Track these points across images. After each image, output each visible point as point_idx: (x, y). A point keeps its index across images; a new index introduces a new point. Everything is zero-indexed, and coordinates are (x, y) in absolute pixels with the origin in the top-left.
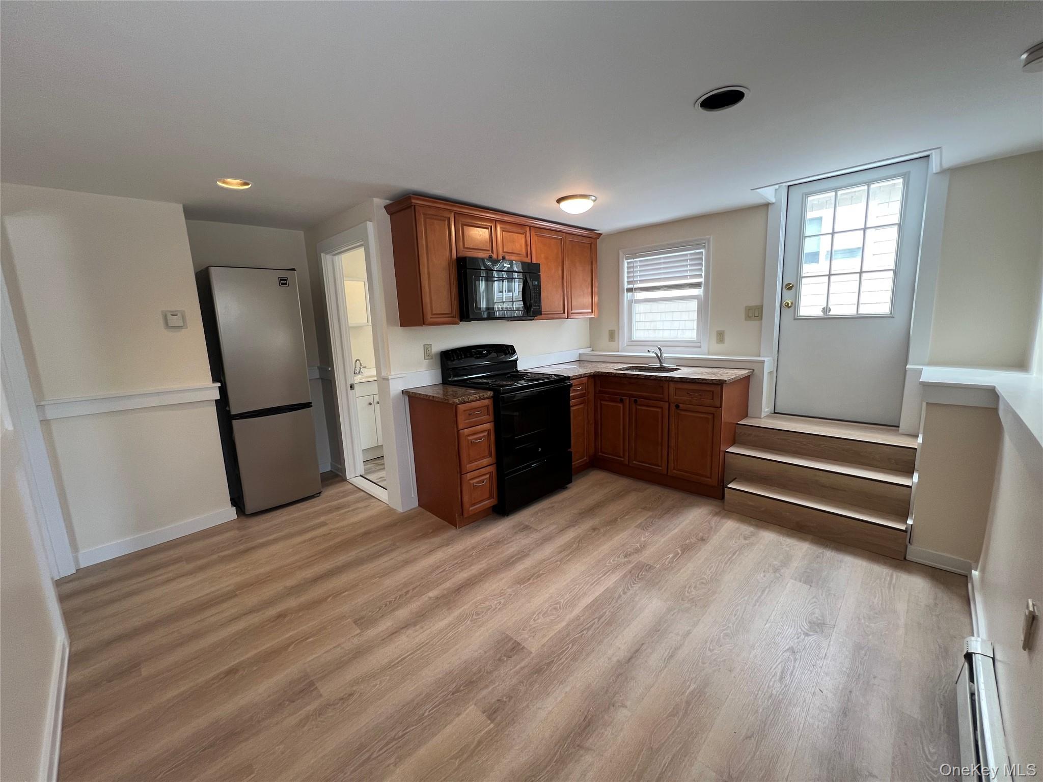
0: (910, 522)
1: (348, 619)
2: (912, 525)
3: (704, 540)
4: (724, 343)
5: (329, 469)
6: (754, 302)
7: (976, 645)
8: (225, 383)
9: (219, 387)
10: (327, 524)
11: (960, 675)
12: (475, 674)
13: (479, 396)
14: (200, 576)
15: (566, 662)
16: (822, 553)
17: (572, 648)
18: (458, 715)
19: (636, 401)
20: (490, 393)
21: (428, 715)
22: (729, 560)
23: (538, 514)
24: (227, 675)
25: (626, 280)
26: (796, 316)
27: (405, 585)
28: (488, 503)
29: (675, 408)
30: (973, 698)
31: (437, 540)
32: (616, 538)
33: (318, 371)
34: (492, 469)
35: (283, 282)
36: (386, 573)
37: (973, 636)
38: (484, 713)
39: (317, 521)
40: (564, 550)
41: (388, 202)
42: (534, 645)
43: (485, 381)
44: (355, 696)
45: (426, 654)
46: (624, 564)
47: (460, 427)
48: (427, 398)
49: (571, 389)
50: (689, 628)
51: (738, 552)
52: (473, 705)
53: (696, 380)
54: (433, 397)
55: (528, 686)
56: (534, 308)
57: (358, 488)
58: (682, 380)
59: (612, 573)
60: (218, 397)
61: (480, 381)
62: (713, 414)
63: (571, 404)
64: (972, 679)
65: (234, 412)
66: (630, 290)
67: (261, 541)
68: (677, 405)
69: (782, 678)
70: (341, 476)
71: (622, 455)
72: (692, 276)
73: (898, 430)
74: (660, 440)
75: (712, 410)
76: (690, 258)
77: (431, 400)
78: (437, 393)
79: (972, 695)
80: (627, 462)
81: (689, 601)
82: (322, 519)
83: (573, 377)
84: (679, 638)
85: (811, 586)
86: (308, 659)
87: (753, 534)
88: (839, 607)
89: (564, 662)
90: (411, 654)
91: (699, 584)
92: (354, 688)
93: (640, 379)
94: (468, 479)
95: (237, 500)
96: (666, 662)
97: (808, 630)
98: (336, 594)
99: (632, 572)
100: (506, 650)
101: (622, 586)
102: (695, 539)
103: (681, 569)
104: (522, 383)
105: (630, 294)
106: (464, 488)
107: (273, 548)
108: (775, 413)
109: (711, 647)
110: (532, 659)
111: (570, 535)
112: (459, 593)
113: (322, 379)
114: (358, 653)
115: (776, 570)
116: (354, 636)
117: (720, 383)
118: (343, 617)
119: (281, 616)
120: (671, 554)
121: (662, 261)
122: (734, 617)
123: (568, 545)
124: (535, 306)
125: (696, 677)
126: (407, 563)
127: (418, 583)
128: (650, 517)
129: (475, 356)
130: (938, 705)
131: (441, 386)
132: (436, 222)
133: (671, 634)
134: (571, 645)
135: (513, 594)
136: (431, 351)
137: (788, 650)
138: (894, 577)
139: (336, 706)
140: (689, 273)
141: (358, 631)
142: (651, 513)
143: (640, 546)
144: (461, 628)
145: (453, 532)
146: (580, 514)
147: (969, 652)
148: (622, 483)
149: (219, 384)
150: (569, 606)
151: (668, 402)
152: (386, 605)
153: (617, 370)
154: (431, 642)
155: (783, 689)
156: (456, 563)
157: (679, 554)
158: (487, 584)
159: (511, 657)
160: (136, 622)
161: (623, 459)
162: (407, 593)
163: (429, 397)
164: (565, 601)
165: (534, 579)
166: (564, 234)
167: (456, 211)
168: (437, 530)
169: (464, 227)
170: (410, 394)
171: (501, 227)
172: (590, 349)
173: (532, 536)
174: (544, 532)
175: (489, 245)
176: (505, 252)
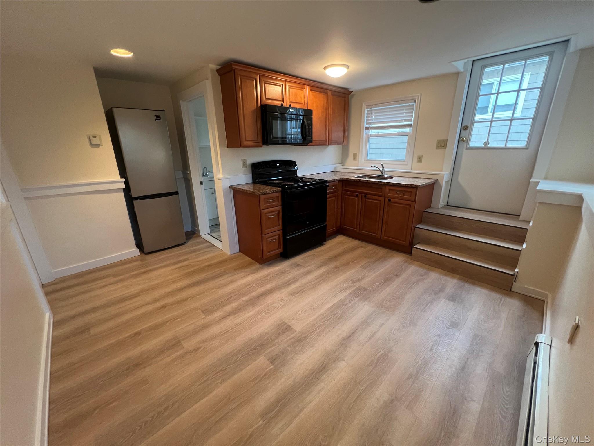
0: (517, 270)
1: (198, 310)
2: (518, 272)
3: (397, 276)
4: (421, 163)
5: (191, 230)
6: (443, 138)
7: (541, 338)
8: (128, 179)
9: (124, 181)
10: (189, 260)
11: (530, 352)
12: (265, 340)
13: (273, 191)
14: (120, 285)
15: (314, 337)
16: (464, 285)
17: (318, 329)
18: (255, 360)
19: (365, 196)
20: (279, 189)
21: (239, 360)
22: (410, 287)
23: (305, 258)
24: (135, 335)
25: (365, 122)
26: (467, 147)
27: (230, 293)
28: (278, 251)
29: (388, 200)
30: (535, 365)
31: (249, 270)
32: (348, 273)
33: (182, 173)
34: (280, 232)
35: (158, 118)
36: (220, 287)
37: (542, 333)
38: (268, 360)
39: (183, 258)
40: (319, 278)
41: (219, 67)
42: (298, 327)
43: (277, 182)
44: (201, 349)
45: (239, 329)
46: (351, 287)
47: (262, 208)
48: (243, 191)
49: (328, 188)
50: (383, 322)
51: (416, 283)
52: (263, 356)
53: (402, 185)
54: (246, 190)
55: (293, 348)
56: (308, 138)
57: (206, 240)
58: (394, 185)
59: (344, 291)
60: (124, 187)
61: (275, 182)
62: (410, 205)
63: (328, 197)
64: (536, 355)
65: (133, 196)
66: (367, 128)
67: (153, 267)
68: (389, 199)
69: (431, 350)
70: (197, 234)
71: (355, 226)
72: (406, 120)
73: (519, 218)
74: (378, 219)
75: (410, 203)
76: (406, 108)
77: (245, 192)
78: (250, 188)
79: (535, 363)
80: (358, 231)
81: (385, 308)
82: (186, 257)
83: (330, 181)
84: (377, 327)
85: (454, 303)
86: (177, 329)
87: (426, 274)
88: (469, 314)
89: (313, 337)
90: (232, 329)
91: (392, 299)
92: (201, 345)
93: (369, 183)
94: (266, 237)
95: (139, 245)
96: (369, 339)
97: (449, 326)
98: (193, 297)
99: (356, 291)
100: (283, 329)
101: (349, 299)
102: (392, 275)
103: (383, 291)
104: (300, 184)
105: (367, 131)
106: (264, 242)
107: (159, 272)
108: (447, 205)
109: (394, 333)
110: (296, 334)
111: (323, 270)
112: (259, 298)
113: (184, 178)
114: (205, 327)
115: (436, 293)
116: (202, 319)
117: (416, 187)
118: (196, 309)
119: (163, 307)
120: (378, 282)
121: (389, 110)
122: (409, 317)
123: (321, 276)
124: (309, 137)
125: (384, 347)
126: (232, 282)
127: (237, 293)
128: (368, 262)
129: (272, 167)
130: (515, 368)
131: (252, 184)
132: (247, 81)
133: (373, 325)
134: (318, 328)
135: (289, 300)
136: (246, 163)
137: (436, 336)
138: (503, 300)
139: (191, 354)
140: (404, 118)
141: (204, 316)
142: (369, 260)
143: (361, 277)
144: (259, 317)
145: (258, 265)
146: (329, 259)
147: (537, 341)
148: (355, 243)
149: (124, 180)
150: (319, 308)
151: (384, 197)
152: (219, 303)
153: (356, 177)
154: (243, 323)
155: (431, 355)
156: (259, 283)
157: (382, 282)
158: (275, 294)
159: (285, 333)
160: (88, 307)
161: (356, 229)
162: (231, 298)
163: (244, 191)
164: (317, 306)
165: (300, 293)
166: (328, 91)
167: (260, 74)
168: (249, 265)
169: (266, 85)
170: (234, 188)
171: (289, 86)
172: (342, 164)
173: (301, 270)
174: (309, 268)
175: (281, 97)
176: (291, 102)
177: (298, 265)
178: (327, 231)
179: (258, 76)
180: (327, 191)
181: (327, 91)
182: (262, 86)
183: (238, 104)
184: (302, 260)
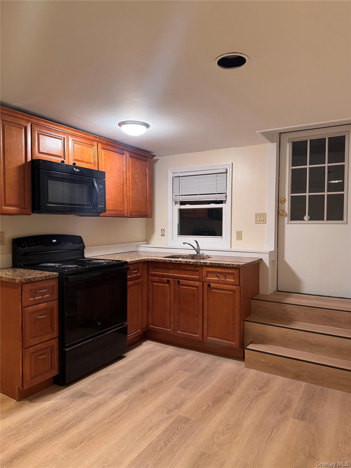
3: (230, 392)
4: (241, 239)
13: (45, 277)
19: (179, 282)
20: (55, 274)
23: (95, 382)
26: (288, 222)
28: (49, 375)
29: (207, 286)
34: (54, 342)
40: (116, 412)
46: (167, 419)
49: (129, 272)
51: (254, 401)
58: (212, 265)
59: (155, 428)
62: (235, 291)
71: (168, 325)
74: (196, 312)
75: (234, 288)
78: (6, 275)
80: (172, 332)
83: (131, 263)
94: (30, 352)
99: (173, 425)
101: (164, 439)
102: (223, 393)
103: (212, 418)
108: (278, 291)
111: (122, 397)
115: (282, 412)
120: (204, 406)
123: (121, 407)
124: (100, 205)
128: (189, 377)
129: (45, 244)
131: (11, 269)
132: (13, 128)
136: (4, 238)
142: (189, 374)
143: (180, 402)
145: (12, 403)
151: (202, 282)
153: (165, 257)
157: (210, 406)
161: (169, 330)
167: (32, 121)
171: (72, 140)
172: (146, 242)
173: (88, 402)
175: (61, 153)
176: (75, 160)
177: (83, 395)
179: (30, 124)
180: (128, 277)
181: (124, 152)
182: (35, 136)
184: (89, 385)
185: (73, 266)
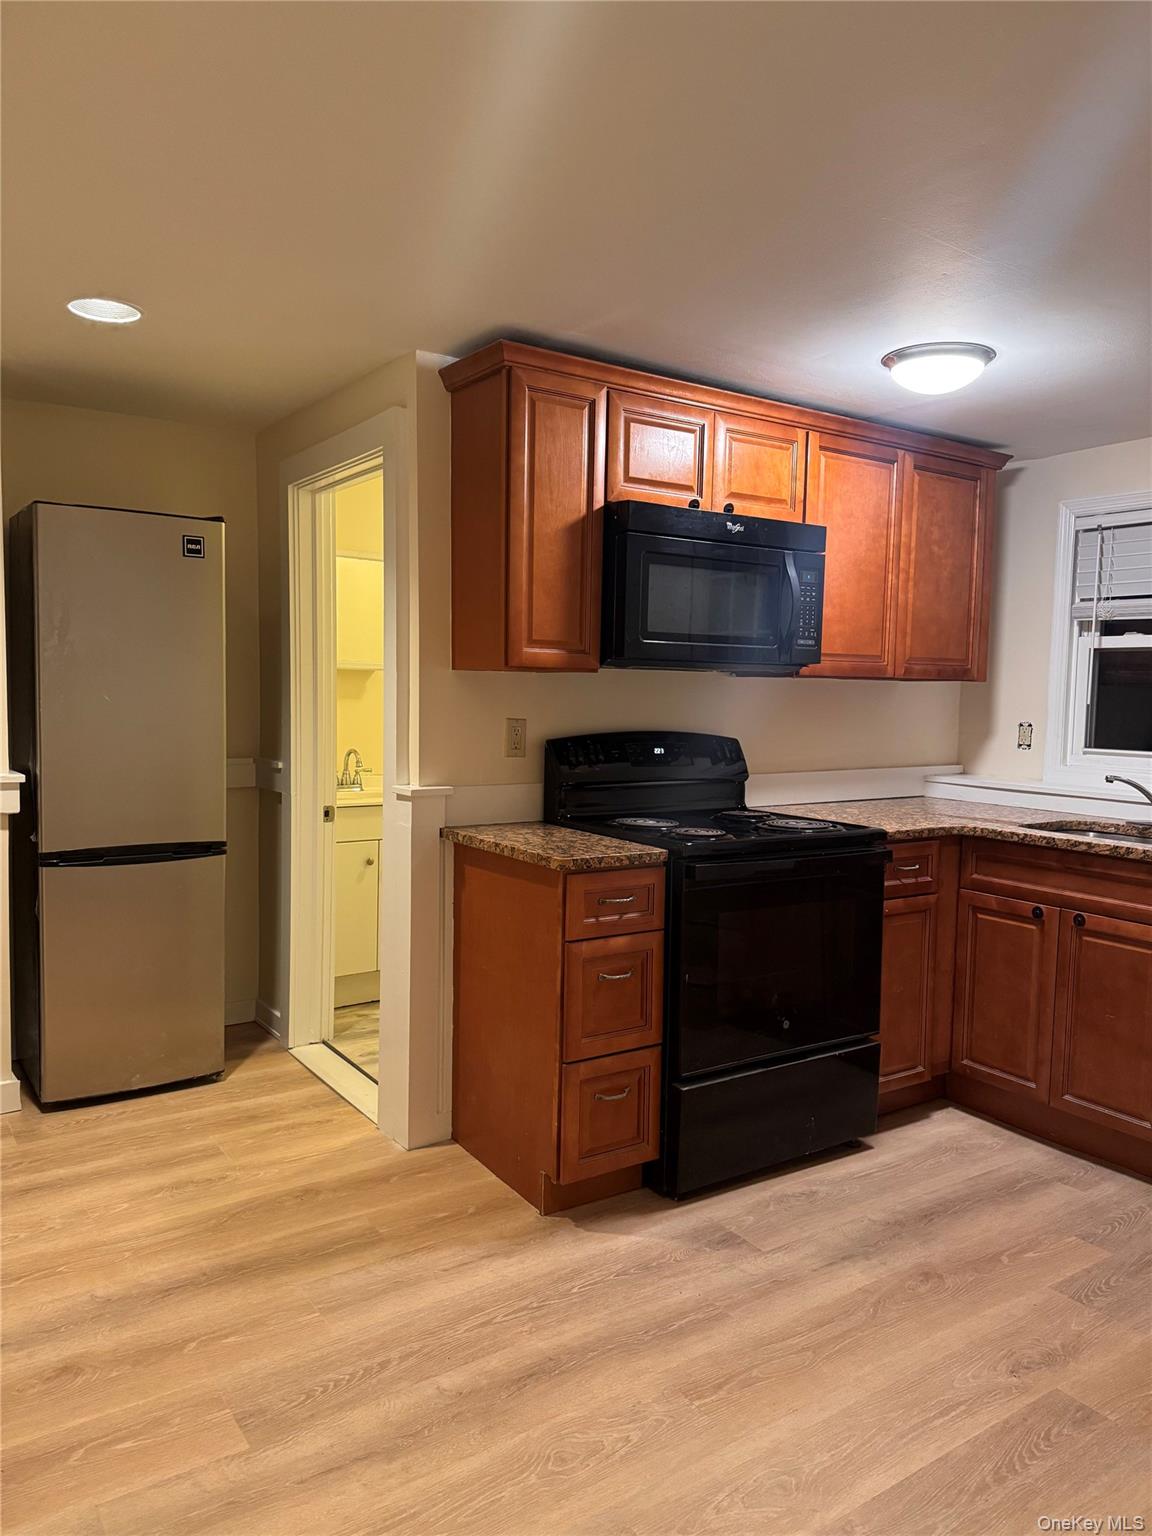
1: (223, 1409)
5: (252, 1016)
8: (35, 775)
9: (21, 784)
10: (222, 1154)
13: (628, 858)
19: (1079, 920)
20: (656, 852)
23: (768, 1206)
27: (383, 1343)
28: (632, 1156)
34: (650, 1060)
35: (192, 547)
36: (337, 1305)
39: (197, 1143)
40: (831, 1321)
41: (451, 360)
43: (652, 822)
46: (1007, 1391)
47: (572, 934)
49: (888, 866)
56: (802, 643)
57: (312, 1072)
60: (16, 809)
61: (640, 822)
65: (45, 847)
70: (276, 1037)
77: (506, 857)
78: (526, 842)
80: (1046, 1092)
82: (212, 1139)
83: (899, 835)
93: (1098, 857)
94: (582, 1080)
98: (209, 1338)
99: (1032, 1420)
101: (995, 1458)
111: (854, 1279)
116: (234, 1458)
118: (215, 1401)
119: (68, 1369)
124: (804, 638)
127: (416, 1346)
128: (1103, 1266)
129: (634, 758)
131: (539, 825)
132: (559, 409)
135: (668, 1421)
136: (524, 735)
141: (244, 1446)
142: (1106, 1255)
143: (1063, 1346)
145: (532, 1218)
149: (22, 778)
150: (826, 1488)
152: (325, 1390)
156: (526, 1308)
161: (1033, 1086)
162: (383, 1366)
164: (816, 1472)
165: (730, 1391)
166: (901, 453)
167: (611, 383)
168: (489, 1209)
169: (632, 424)
170: (460, 838)
171: (728, 430)
172: (959, 768)
173: (743, 1266)
174: (781, 1260)
175: (691, 476)
176: (733, 495)
177: (727, 1239)
178: (881, 1079)
179: (605, 390)
180: (886, 884)
181: (897, 455)
182: (617, 428)
183: (512, 500)
184: (749, 1213)
185: (710, 833)
